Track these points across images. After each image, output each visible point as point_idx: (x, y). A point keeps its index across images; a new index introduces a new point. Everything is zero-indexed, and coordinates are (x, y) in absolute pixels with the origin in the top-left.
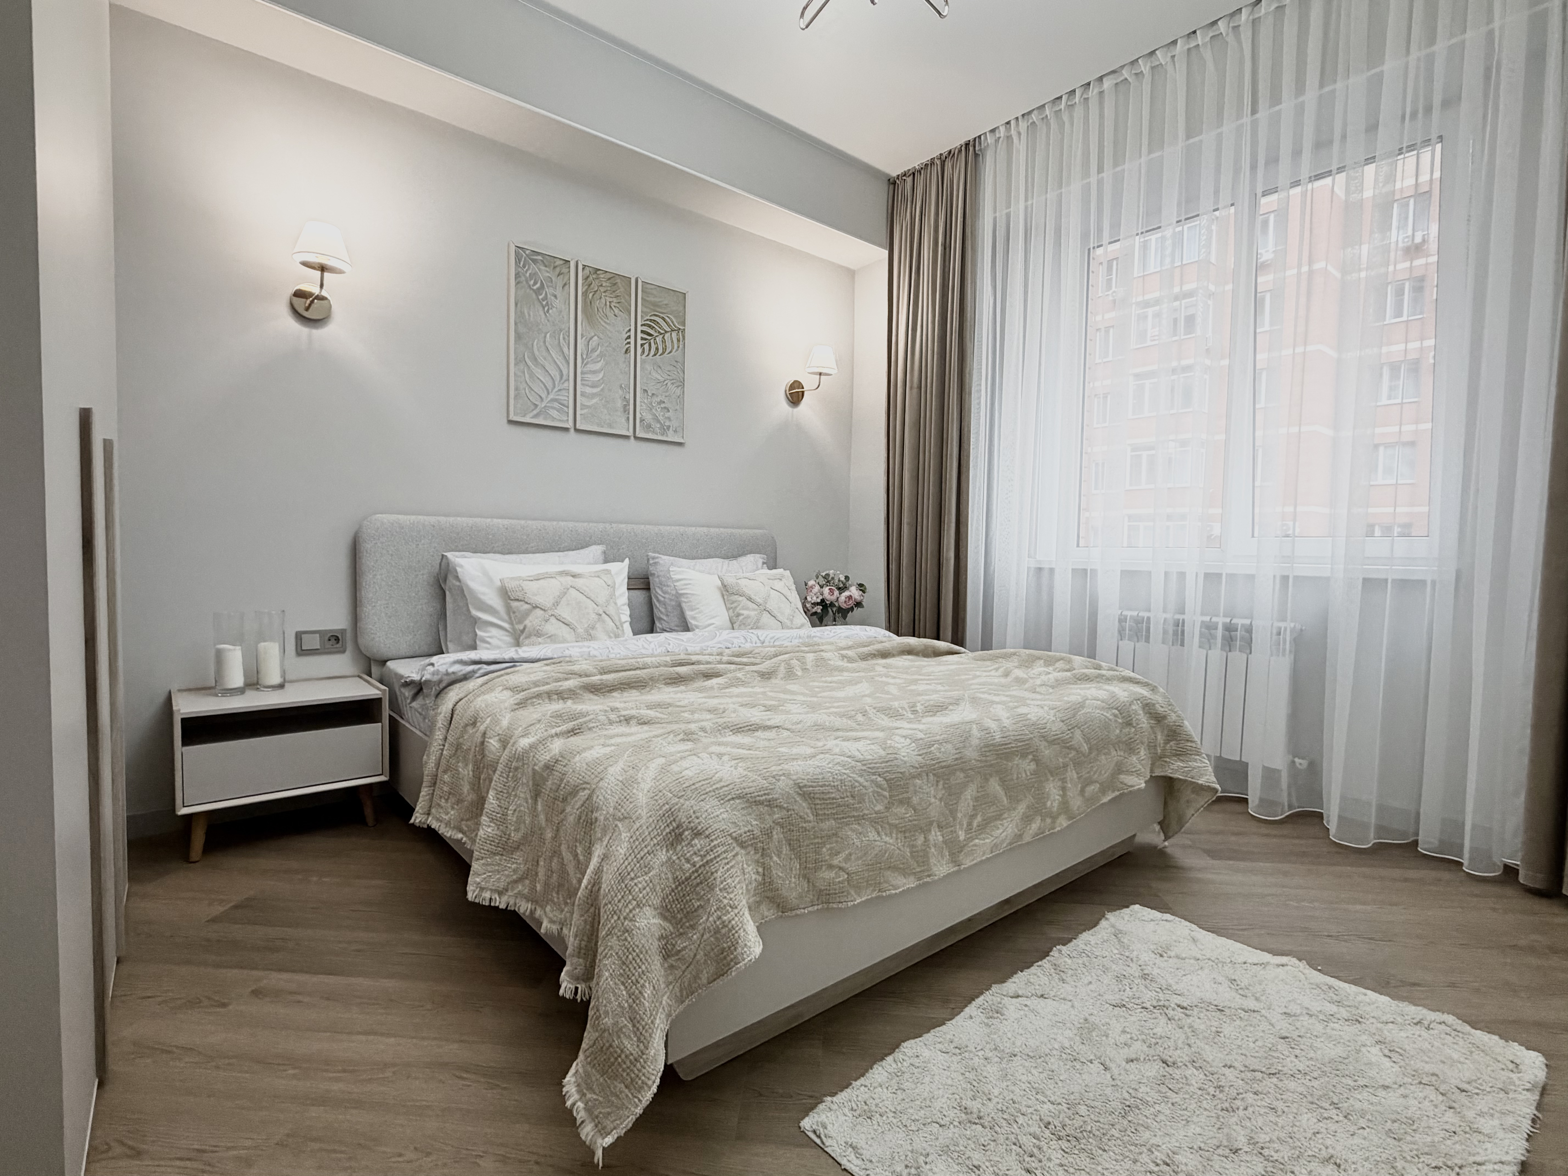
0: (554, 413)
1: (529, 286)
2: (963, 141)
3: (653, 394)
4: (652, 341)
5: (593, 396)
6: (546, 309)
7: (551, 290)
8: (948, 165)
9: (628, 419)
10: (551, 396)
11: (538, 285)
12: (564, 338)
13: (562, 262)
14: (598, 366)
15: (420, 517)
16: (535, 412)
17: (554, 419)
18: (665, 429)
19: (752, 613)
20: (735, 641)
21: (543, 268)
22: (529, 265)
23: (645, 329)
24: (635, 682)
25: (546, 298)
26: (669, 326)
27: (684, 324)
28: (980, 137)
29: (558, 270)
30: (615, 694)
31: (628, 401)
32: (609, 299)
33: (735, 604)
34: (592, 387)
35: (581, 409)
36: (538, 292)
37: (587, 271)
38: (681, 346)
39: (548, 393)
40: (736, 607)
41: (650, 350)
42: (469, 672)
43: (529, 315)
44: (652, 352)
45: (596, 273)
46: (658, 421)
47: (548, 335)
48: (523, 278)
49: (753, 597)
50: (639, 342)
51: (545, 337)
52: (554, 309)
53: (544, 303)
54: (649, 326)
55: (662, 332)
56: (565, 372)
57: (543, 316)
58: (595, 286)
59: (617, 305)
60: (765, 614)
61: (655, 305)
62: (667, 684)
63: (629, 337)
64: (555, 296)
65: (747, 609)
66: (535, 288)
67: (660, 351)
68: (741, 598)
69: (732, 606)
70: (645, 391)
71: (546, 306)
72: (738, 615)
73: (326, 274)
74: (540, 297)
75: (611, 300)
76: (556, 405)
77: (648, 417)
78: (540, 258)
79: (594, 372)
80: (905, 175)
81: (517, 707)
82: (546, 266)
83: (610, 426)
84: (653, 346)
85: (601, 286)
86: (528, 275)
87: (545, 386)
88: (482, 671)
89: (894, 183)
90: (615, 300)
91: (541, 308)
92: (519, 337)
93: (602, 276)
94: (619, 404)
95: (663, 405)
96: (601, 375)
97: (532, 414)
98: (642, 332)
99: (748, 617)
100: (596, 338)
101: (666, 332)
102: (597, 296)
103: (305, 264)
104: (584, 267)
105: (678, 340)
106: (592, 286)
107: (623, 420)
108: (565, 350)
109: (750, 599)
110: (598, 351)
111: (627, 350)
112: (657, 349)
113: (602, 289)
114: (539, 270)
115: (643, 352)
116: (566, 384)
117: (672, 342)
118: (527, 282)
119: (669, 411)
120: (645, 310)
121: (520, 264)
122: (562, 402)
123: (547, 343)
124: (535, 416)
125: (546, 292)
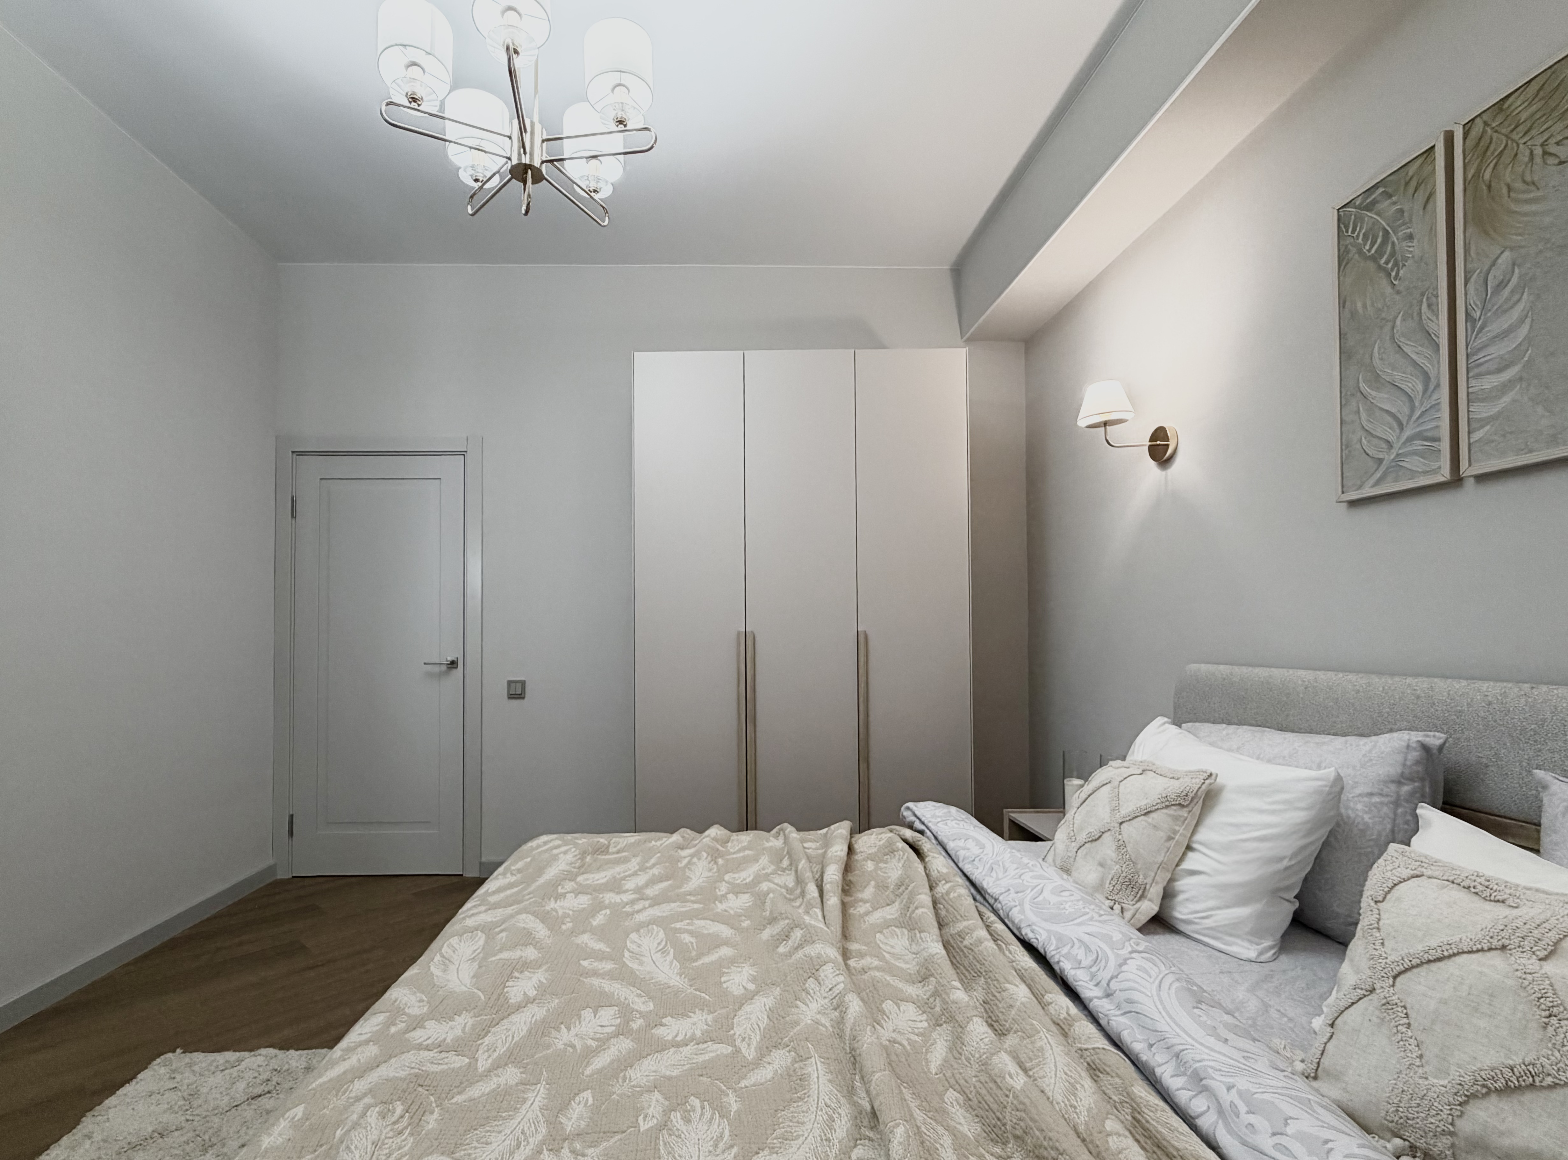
0: (1414, 463)
1: (1364, 257)
7: (1403, 231)
10: (1408, 433)
11: (1379, 241)
13: (1419, 162)
16: (1379, 474)
21: (1386, 203)
22: (1363, 221)
25: (1392, 255)
29: (1412, 182)
32: (1540, 140)
34: (1499, 371)
36: (1377, 256)
39: (1402, 429)
43: (1365, 307)
45: (1500, 112)
48: (1353, 250)
51: (1393, 326)
52: (1409, 263)
53: (1390, 265)
56: (1433, 374)
58: (1498, 145)
66: (1373, 252)
71: (1394, 269)
74: (1383, 261)
76: (1418, 445)
78: (1379, 191)
79: (1503, 335)
82: (1392, 195)
86: (1360, 240)
90: (1558, 127)
91: (1384, 282)
92: (1347, 357)
97: (1372, 481)
100: (1505, 256)
102: (1506, 157)
104: (1470, 124)
106: (1492, 148)
108: (1432, 327)
110: (1515, 280)
114: (1379, 213)
116: (1436, 396)
118: (1360, 252)
121: (1347, 232)
122: (1429, 434)
123: (1397, 336)
124: (1378, 483)
125: (1393, 243)
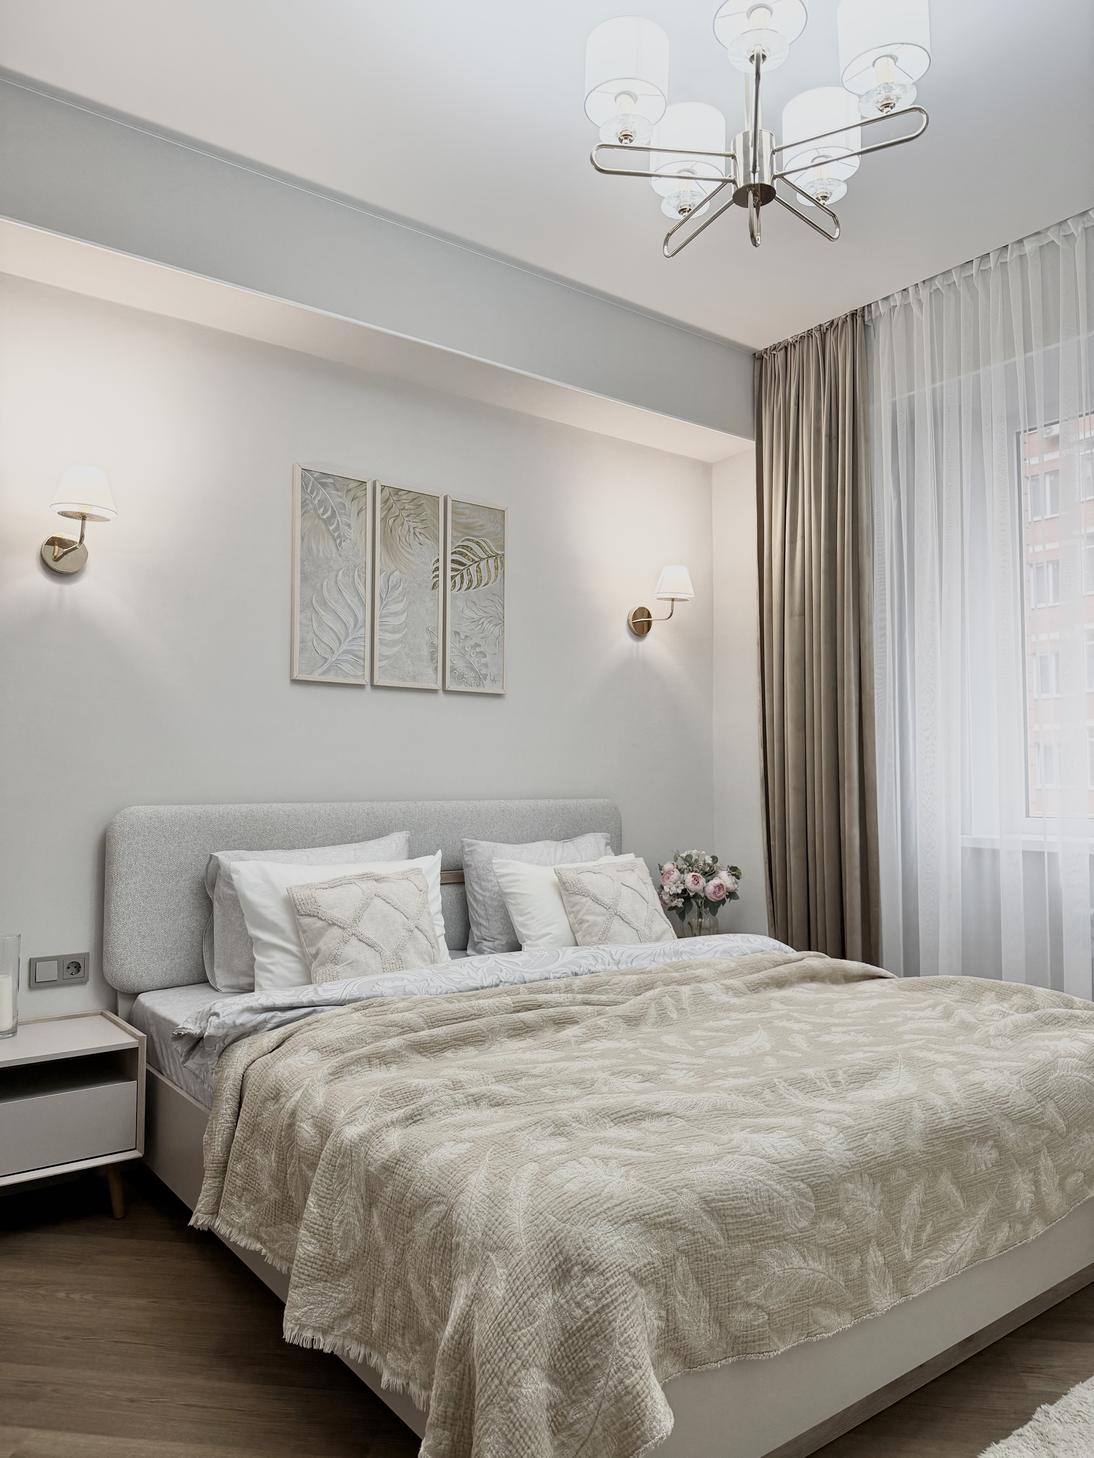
0: (346, 667)
1: (318, 515)
2: (848, 311)
3: (466, 637)
4: (465, 572)
5: (395, 643)
6: (338, 542)
7: (344, 519)
8: (830, 338)
9: (436, 668)
10: (344, 647)
11: (329, 513)
12: (359, 576)
13: (356, 484)
14: (401, 606)
15: (184, 807)
16: (325, 668)
17: (346, 675)
18: (480, 678)
19: (600, 919)
20: (583, 962)
21: (334, 492)
22: (318, 490)
23: (456, 557)
24: (473, 1036)
25: (337, 528)
26: (485, 552)
27: (502, 547)
28: (870, 305)
29: (352, 493)
30: (448, 1054)
31: (436, 647)
32: (413, 525)
33: (578, 908)
34: (394, 632)
35: (380, 660)
36: (327, 522)
37: (387, 492)
38: (500, 576)
39: (340, 644)
40: (579, 911)
41: (462, 582)
42: (260, 1023)
43: (318, 551)
44: (465, 586)
45: (397, 494)
46: (473, 669)
47: (340, 573)
48: (311, 506)
49: (599, 896)
50: (449, 574)
51: (337, 576)
52: (348, 541)
53: (336, 535)
54: (461, 554)
55: (477, 559)
56: (360, 617)
57: (334, 550)
58: (395, 511)
59: (423, 531)
60: (617, 921)
61: (467, 527)
62: (510, 1036)
63: (437, 569)
64: (349, 526)
65: (592, 913)
66: (325, 517)
67: (475, 583)
68: (584, 900)
69: (574, 909)
70: (457, 633)
71: (338, 539)
72: (582, 922)
73: (87, 522)
74: (331, 528)
75: (415, 525)
76: (349, 657)
77: (460, 665)
78: (330, 480)
79: (395, 614)
80: (775, 349)
81: (332, 1077)
82: (338, 490)
83: (414, 679)
84: (466, 578)
85: (403, 509)
86: (316, 502)
87: (337, 636)
88: (275, 1020)
89: (761, 358)
90: (420, 525)
91: (331, 542)
92: (305, 578)
93: (405, 497)
94: (425, 651)
95: (478, 649)
96: (403, 617)
97: (320, 671)
98: (453, 561)
99: (594, 924)
100: (397, 573)
101: (482, 559)
102: (399, 521)
103: (64, 514)
104: (383, 487)
105: (496, 568)
106: (393, 510)
107: (431, 672)
108: (361, 589)
109: (596, 900)
110: (401, 588)
111: (434, 585)
112: (471, 581)
113: (404, 513)
114: (329, 494)
115: (454, 586)
116: (362, 631)
117: (489, 571)
118: (316, 510)
119: (485, 656)
120: (456, 534)
121: (307, 489)
122: (356, 653)
123: (339, 583)
124: (324, 673)
125: (338, 521)
